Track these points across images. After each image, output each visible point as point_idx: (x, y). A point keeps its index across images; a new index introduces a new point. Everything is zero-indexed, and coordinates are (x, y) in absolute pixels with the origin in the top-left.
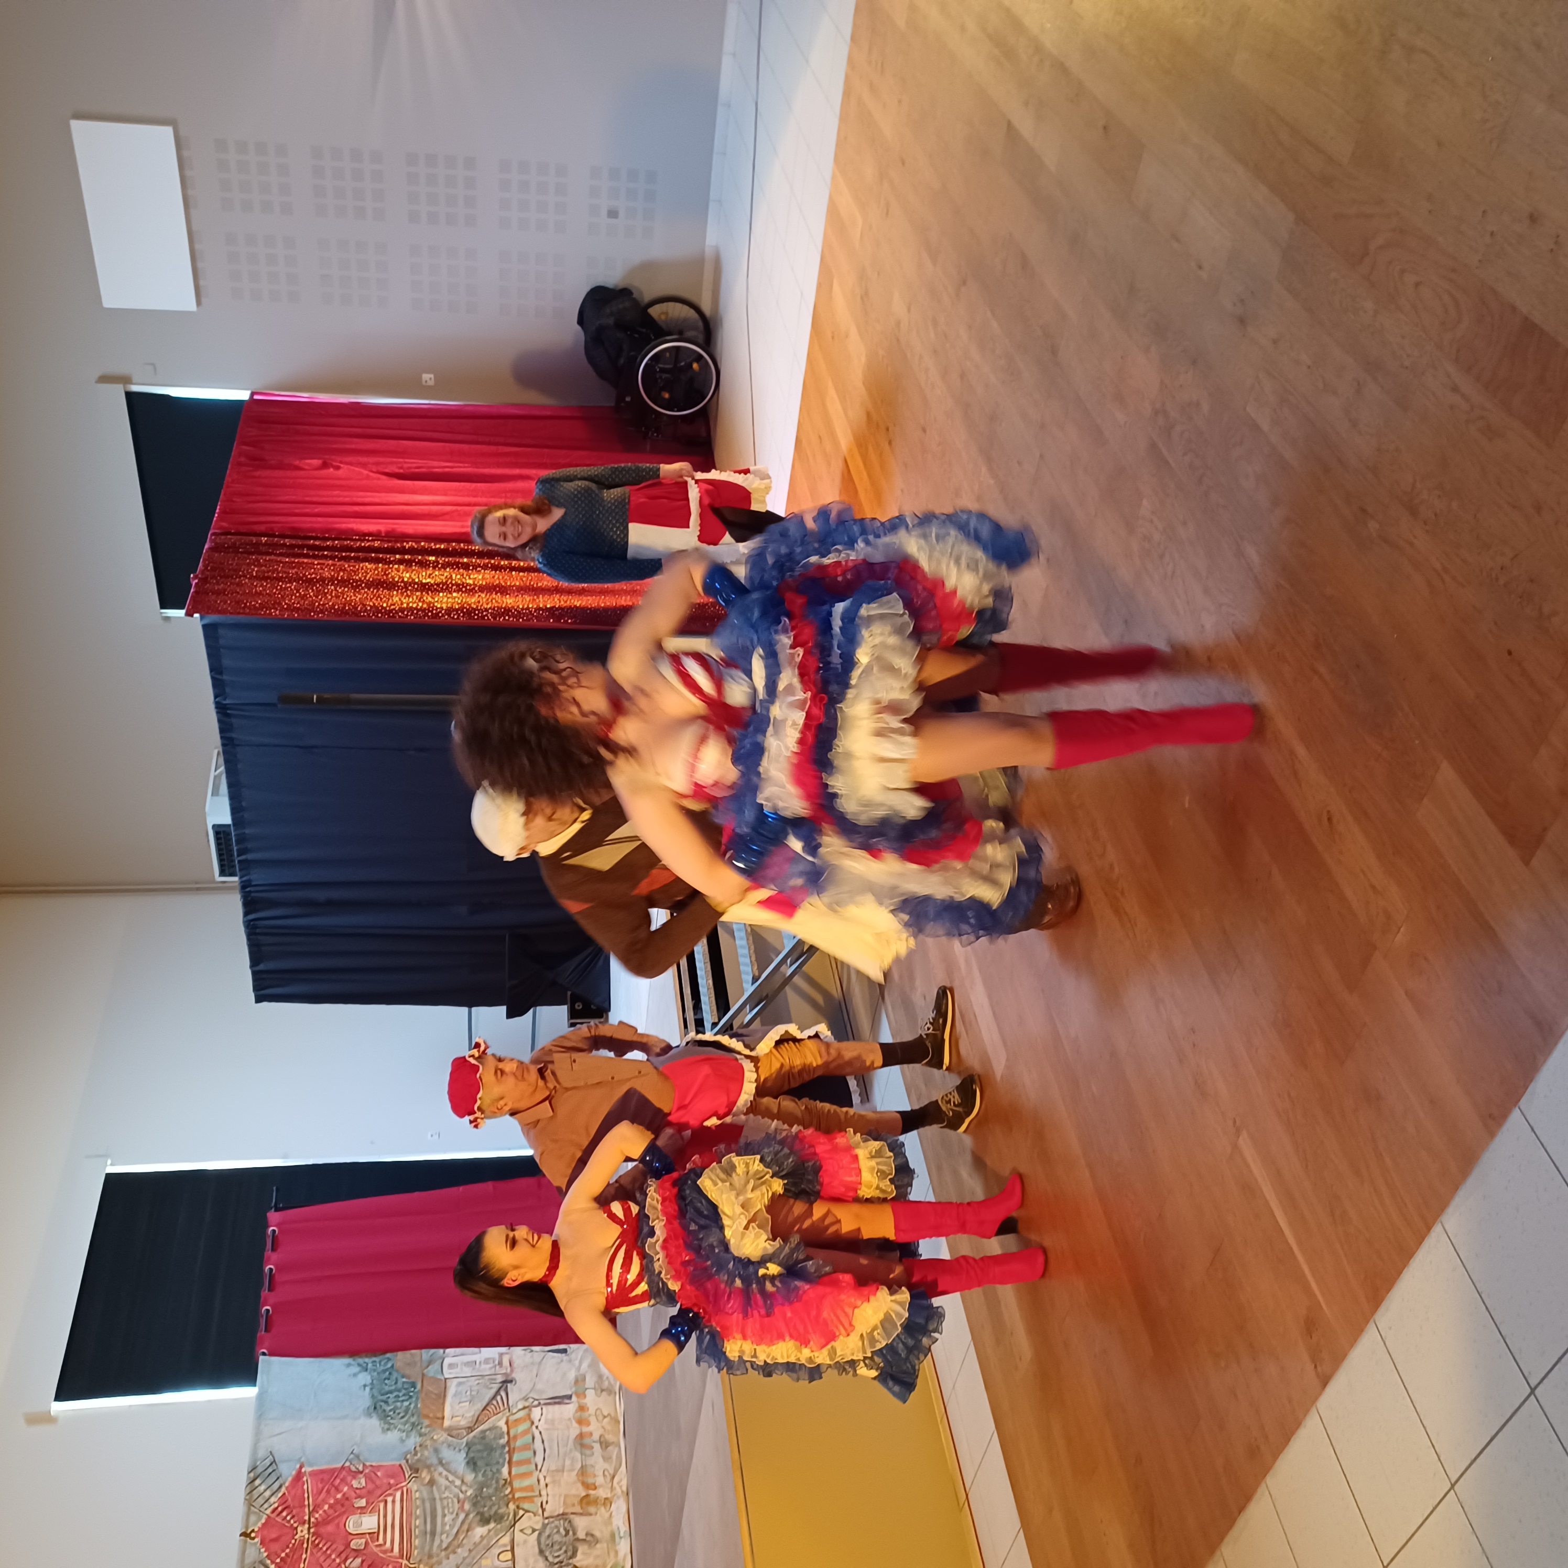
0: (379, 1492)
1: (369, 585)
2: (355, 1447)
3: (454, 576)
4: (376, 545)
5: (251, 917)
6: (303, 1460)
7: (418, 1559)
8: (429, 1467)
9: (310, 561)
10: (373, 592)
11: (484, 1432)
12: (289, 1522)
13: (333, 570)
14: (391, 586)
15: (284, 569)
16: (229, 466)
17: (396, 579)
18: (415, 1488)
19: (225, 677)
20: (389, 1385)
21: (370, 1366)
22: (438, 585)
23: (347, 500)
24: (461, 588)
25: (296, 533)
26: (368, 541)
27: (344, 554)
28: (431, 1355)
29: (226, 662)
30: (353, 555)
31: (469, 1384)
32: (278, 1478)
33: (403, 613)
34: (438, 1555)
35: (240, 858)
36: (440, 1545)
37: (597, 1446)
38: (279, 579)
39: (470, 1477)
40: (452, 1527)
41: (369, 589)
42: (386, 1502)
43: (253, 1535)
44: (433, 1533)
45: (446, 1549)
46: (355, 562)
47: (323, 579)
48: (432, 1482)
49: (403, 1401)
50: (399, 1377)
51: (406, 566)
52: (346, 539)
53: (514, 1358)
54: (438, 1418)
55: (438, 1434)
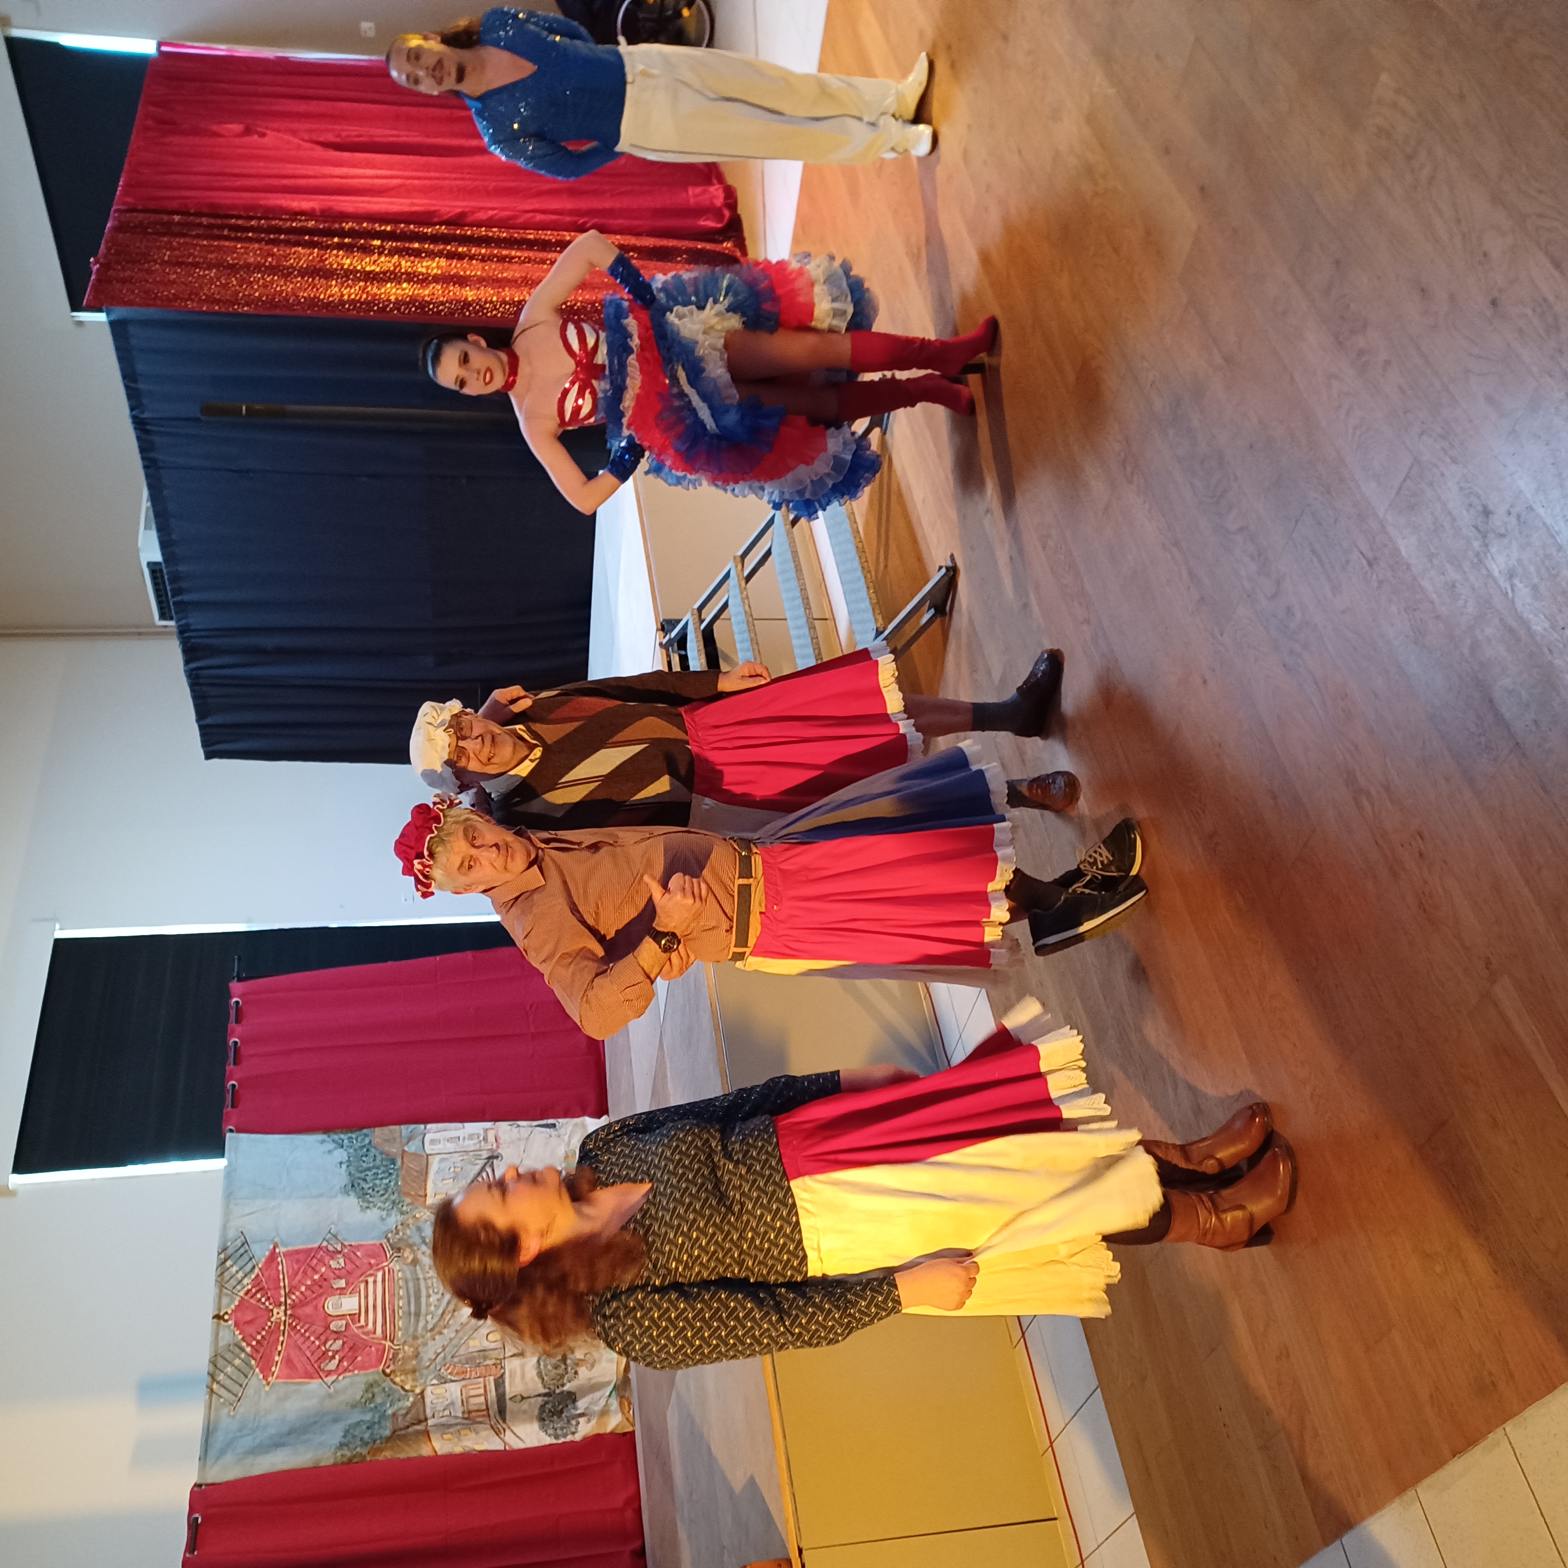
0: (359, 1272)
1: (303, 273)
2: (332, 1226)
3: (403, 263)
4: (310, 226)
5: (193, 666)
6: (276, 1240)
7: (402, 1341)
8: (411, 1246)
9: (232, 244)
10: (307, 281)
12: (264, 1304)
13: (259, 256)
14: (329, 274)
15: (202, 254)
16: (134, 131)
17: (335, 266)
18: (397, 1267)
19: (141, 386)
20: (368, 1162)
21: (346, 1141)
22: (385, 273)
23: (274, 172)
24: (411, 277)
25: (215, 211)
26: (300, 221)
27: (272, 236)
28: (412, 1131)
29: (141, 367)
30: (283, 236)
31: (453, 1160)
32: (251, 1259)
33: (343, 306)
34: (423, 1337)
35: (175, 599)
36: (425, 1327)
38: (196, 265)
40: (437, 1307)
41: (303, 278)
42: (367, 1282)
43: (226, 1317)
44: (418, 1314)
45: (432, 1330)
46: (285, 246)
47: (248, 266)
48: (415, 1262)
49: (382, 1179)
50: (377, 1154)
51: (346, 251)
52: (275, 219)
53: (500, 1134)
54: (421, 1196)
55: (420, 1212)
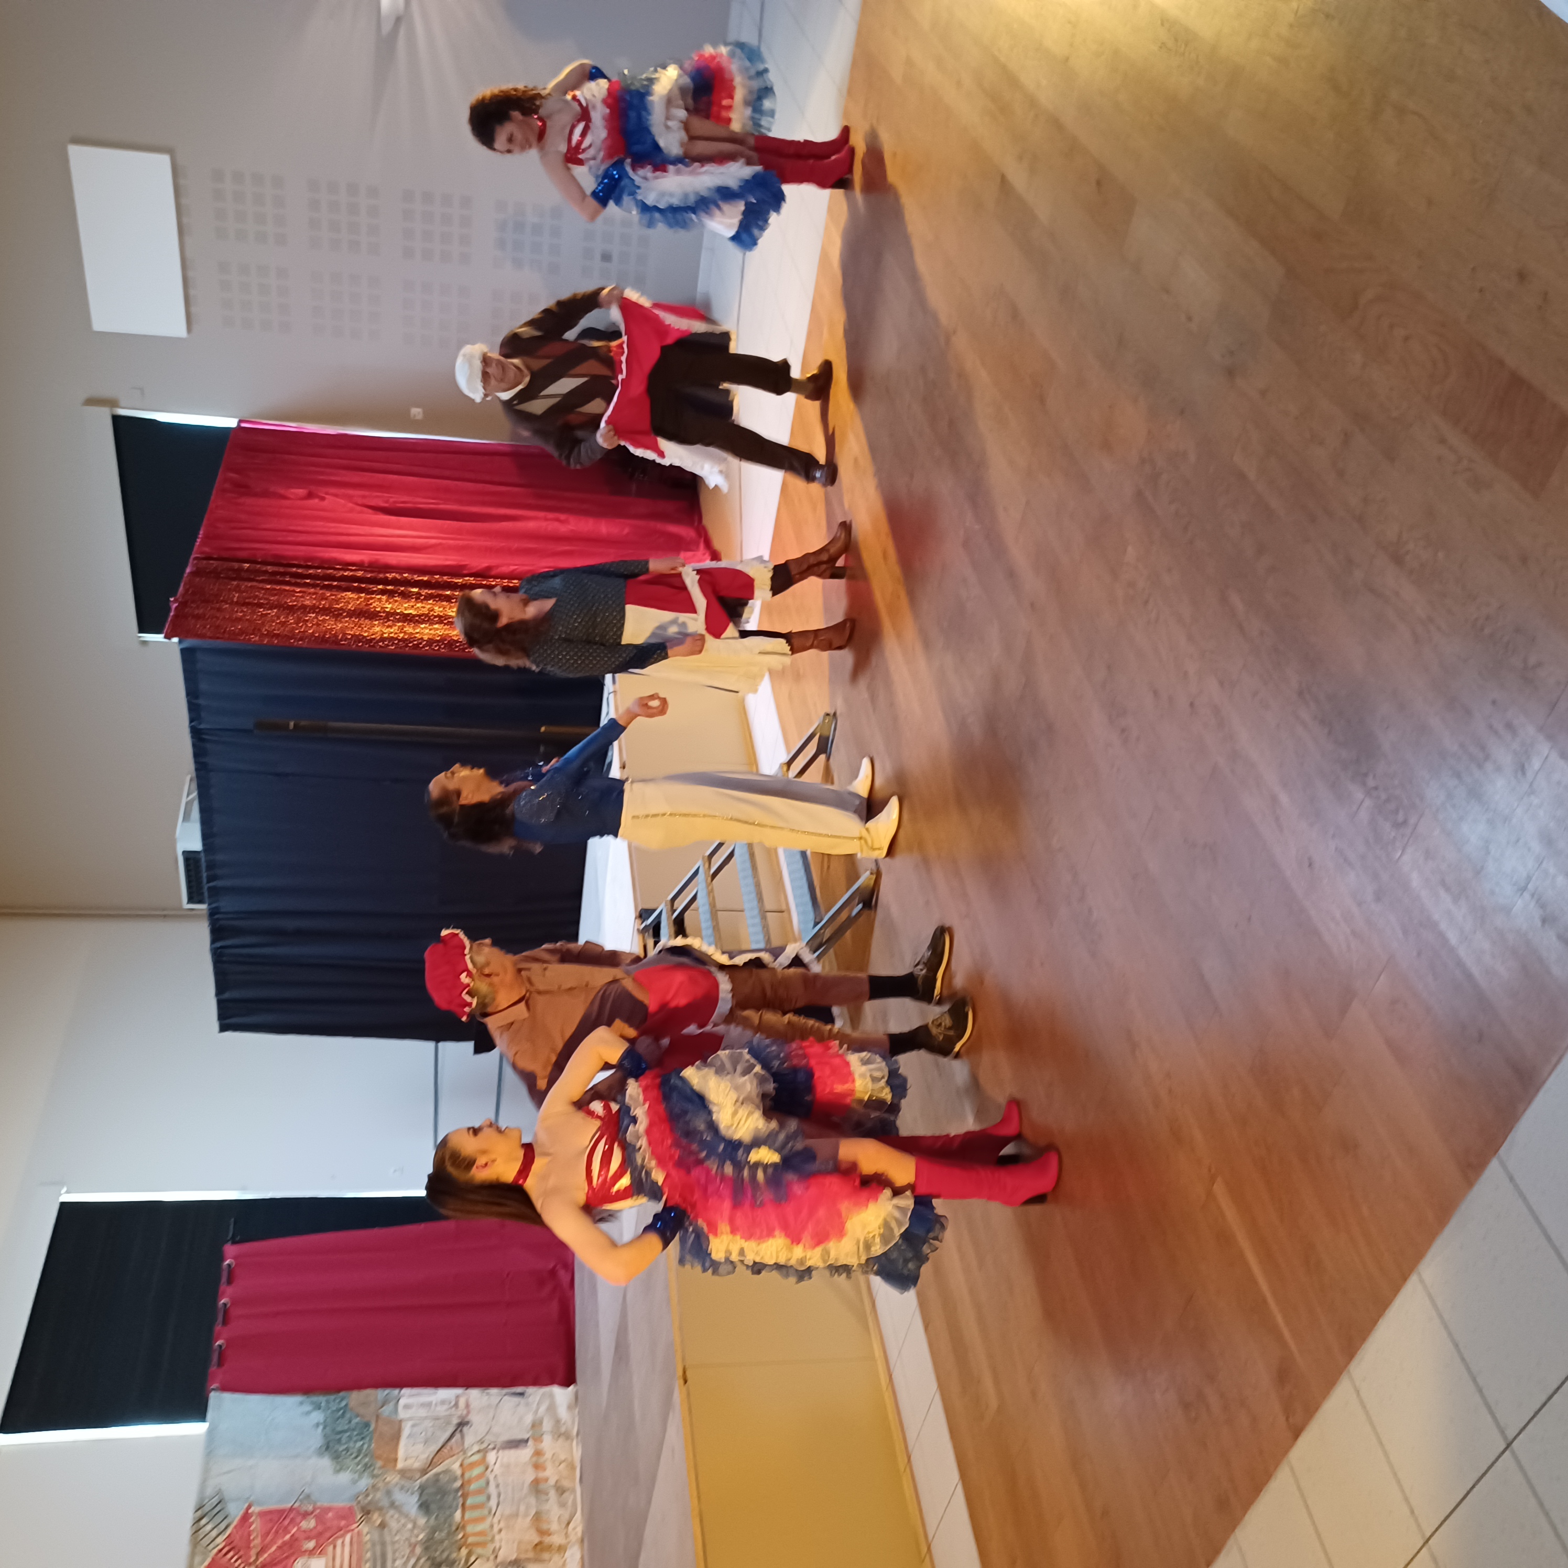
0: (329, 1534)
1: (351, 614)
2: (307, 1486)
3: (433, 607)
4: (359, 575)
5: (218, 944)
6: (251, 1499)
8: (380, 1509)
9: (292, 588)
10: (354, 621)
11: (437, 1475)
13: (315, 599)
14: (373, 615)
15: (265, 596)
16: (214, 492)
18: (365, 1530)
19: (201, 701)
20: (342, 1425)
21: (323, 1404)
22: (419, 616)
23: (331, 530)
25: (278, 561)
26: (352, 570)
27: (326, 583)
28: (387, 1395)
29: (203, 686)
30: (335, 583)
31: (424, 1425)
32: (224, 1519)
33: (383, 642)
35: (211, 884)
37: (552, 1494)
38: (260, 605)
39: (422, 1521)
41: (351, 617)
42: (335, 1547)
46: (337, 591)
47: (304, 607)
48: (383, 1525)
49: (356, 1441)
50: (353, 1417)
51: (389, 596)
52: (329, 568)
53: (471, 1400)
54: (391, 1460)
55: (390, 1476)
